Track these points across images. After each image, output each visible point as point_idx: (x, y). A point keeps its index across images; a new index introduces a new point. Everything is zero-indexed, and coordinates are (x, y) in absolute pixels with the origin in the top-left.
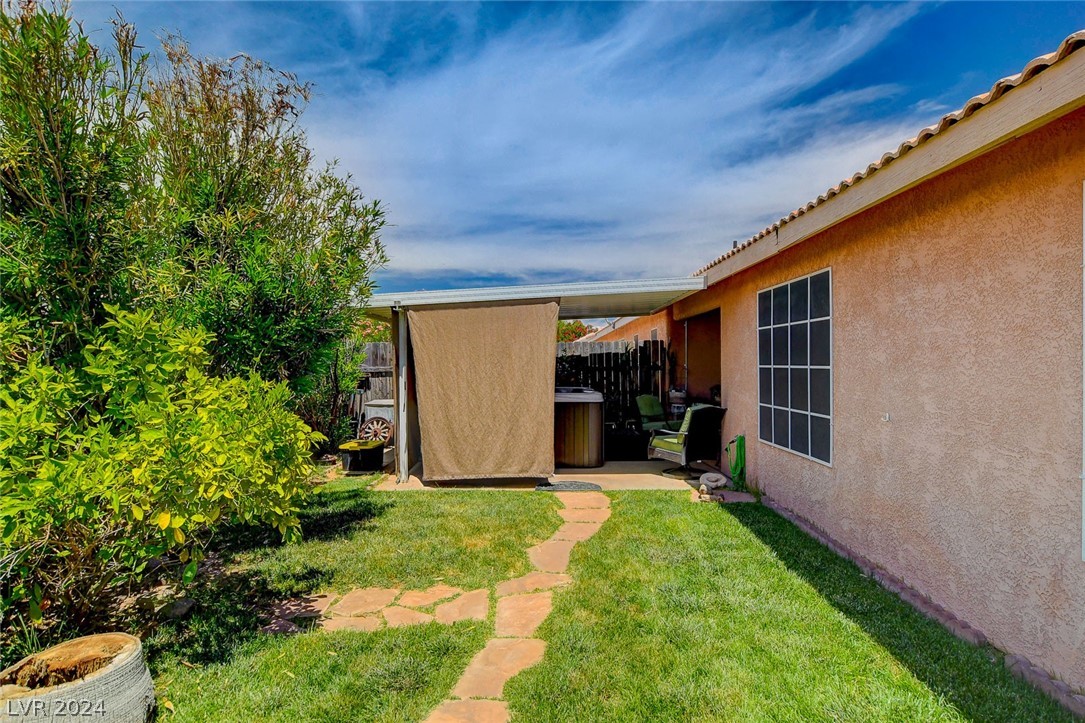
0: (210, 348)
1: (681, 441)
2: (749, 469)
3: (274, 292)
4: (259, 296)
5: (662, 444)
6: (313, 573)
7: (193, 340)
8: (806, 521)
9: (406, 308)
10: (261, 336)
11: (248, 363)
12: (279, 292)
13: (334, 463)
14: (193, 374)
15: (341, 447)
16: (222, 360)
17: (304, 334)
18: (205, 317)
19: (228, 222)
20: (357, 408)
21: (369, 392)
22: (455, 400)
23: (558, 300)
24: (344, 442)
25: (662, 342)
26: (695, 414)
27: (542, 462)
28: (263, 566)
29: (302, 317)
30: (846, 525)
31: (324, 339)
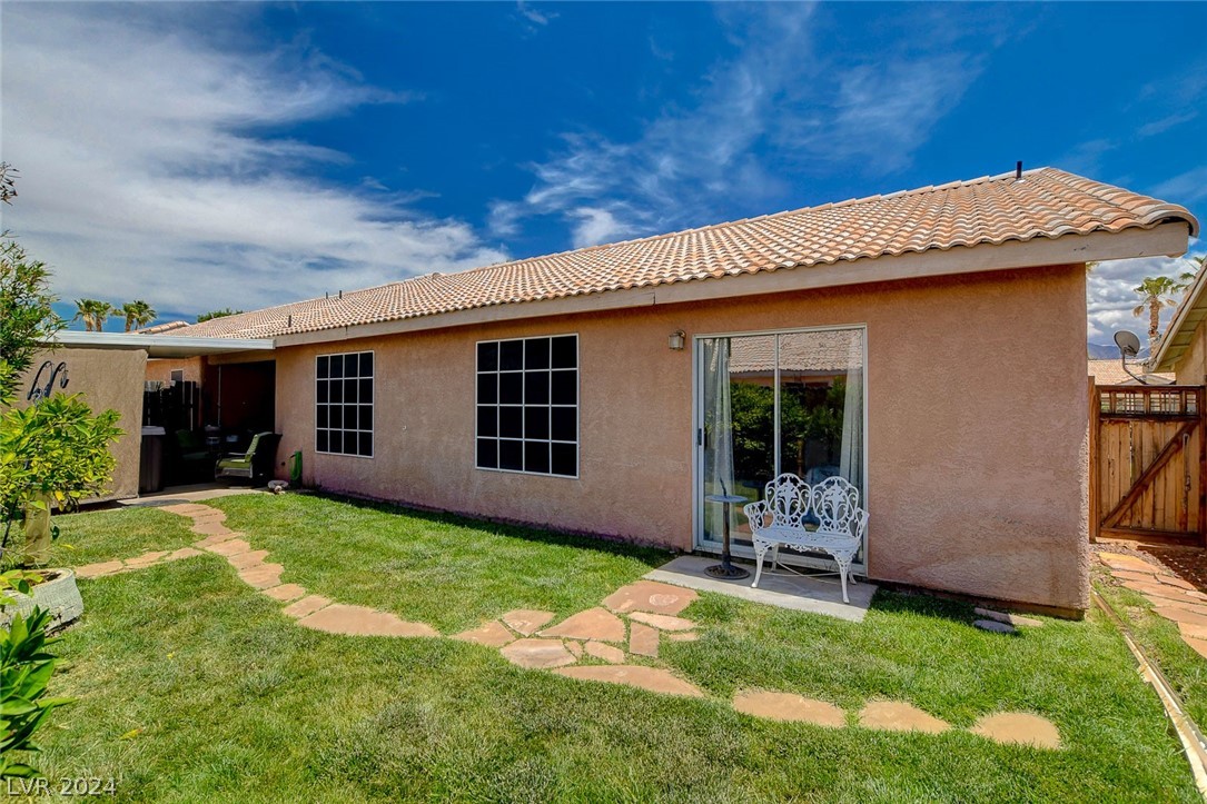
1: (249, 460)
2: (307, 473)
5: (230, 464)
8: (355, 493)
25: (194, 383)
26: (261, 439)
27: (128, 486)
30: (382, 487)
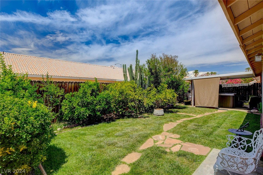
0: (168, 86)
1: (249, 103)
3: (173, 80)
4: (172, 81)
5: (245, 104)
6: (177, 111)
7: (166, 86)
9: (193, 80)
10: (172, 85)
11: (171, 88)
12: (174, 80)
13: (183, 103)
14: (166, 89)
15: (184, 101)
16: (169, 87)
17: (177, 85)
18: (167, 83)
19: (169, 73)
20: (188, 96)
21: (190, 93)
22: (200, 94)
23: (220, 77)
24: (184, 100)
26: (251, 98)
27: (216, 105)
28: (172, 110)
29: (176, 83)
31: (179, 85)
